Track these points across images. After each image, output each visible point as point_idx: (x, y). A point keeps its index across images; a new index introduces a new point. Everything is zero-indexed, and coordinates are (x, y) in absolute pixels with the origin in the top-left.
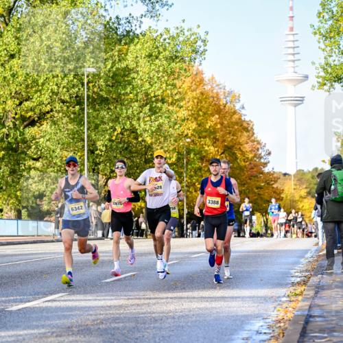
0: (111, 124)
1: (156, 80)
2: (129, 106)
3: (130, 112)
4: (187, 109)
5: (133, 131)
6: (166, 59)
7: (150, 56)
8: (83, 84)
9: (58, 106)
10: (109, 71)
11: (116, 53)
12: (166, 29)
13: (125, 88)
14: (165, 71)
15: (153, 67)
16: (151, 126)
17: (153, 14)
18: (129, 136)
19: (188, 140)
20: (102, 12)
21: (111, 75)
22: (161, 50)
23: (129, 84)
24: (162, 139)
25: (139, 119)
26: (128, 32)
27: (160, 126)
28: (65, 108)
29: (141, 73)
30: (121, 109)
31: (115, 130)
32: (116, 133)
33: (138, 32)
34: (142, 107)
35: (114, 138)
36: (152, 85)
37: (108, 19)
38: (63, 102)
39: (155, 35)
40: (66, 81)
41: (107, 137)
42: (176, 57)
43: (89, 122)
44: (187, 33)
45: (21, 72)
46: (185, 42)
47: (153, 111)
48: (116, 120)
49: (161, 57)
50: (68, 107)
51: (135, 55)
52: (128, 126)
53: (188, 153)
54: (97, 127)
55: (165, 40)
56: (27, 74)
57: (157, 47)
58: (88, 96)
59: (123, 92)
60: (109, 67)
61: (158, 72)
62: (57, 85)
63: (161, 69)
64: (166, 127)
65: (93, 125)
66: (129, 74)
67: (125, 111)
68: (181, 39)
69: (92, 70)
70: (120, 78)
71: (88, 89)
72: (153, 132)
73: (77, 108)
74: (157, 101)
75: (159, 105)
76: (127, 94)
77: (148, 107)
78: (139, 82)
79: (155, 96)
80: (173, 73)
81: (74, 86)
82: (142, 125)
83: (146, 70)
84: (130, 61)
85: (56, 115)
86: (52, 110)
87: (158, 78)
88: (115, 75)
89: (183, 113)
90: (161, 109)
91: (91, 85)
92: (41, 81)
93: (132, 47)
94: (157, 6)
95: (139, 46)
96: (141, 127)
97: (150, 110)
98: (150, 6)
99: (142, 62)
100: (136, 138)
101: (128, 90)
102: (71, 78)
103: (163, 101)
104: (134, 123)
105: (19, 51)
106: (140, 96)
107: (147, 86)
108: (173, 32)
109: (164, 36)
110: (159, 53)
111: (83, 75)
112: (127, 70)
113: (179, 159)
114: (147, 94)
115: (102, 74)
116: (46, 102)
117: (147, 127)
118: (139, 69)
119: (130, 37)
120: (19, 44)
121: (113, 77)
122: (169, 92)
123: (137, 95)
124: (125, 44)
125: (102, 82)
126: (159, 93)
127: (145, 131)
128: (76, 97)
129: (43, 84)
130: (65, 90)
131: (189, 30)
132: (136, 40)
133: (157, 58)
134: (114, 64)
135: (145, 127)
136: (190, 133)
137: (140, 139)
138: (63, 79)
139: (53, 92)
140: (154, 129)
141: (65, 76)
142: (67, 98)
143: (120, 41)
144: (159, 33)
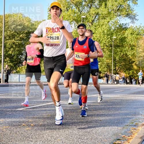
0: (120, 53)
1: (133, 40)
2: (125, 47)
3: (125, 49)
4: (142, 49)
5: (126, 54)
6: (136, 34)
7: (131, 34)
8: (112, 42)
9: (105, 47)
10: (120, 38)
11: (122, 33)
12: (136, 26)
13: (124, 43)
14: (136, 38)
15: (132, 37)
16: (131, 53)
17: (133, 22)
18: (125, 56)
19: (142, 58)
20: (118, 21)
21: (120, 39)
22: (135, 32)
23: (126, 42)
24: (134, 57)
25: (128, 51)
26: (125, 28)
27: (134, 53)
28: (107, 48)
29: (129, 38)
30: (123, 49)
31: (121, 54)
32: (121, 55)
33: (128, 27)
34: (129, 48)
35: (121, 56)
36: (132, 42)
37: (120, 23)
38: (107, 46)
39: (133, 28)
40: (108, 40)
41: (119, 56)
42: (139, 34)
43: (114, 52)
44: (142, 27)
45: (96, 38)
46: (142, 30)
47: (132, 49)
48: (121, 51)
49: (134, 34)
50: (108, 48)
51: (127, 33)
52: (125, 53)
53: (142, 62)
54: (116, 53)
55: (136, 29)
56: (98, 38)
57: (134, 31)
58: (114, 45)
59: (124, 44)
60: (120, 37)
61: (134, 38)
62: (105, 41)
63: (134, 37)
64: (135, 54)
65: (115, 53)
66: (125, 39)
67: (124, 49)
68: (140, 29)
69: (115, 37)
70: (123, 40)
71: (114, 43)
72: (132, 55)
73: (111, 48)
74: (133, 46)
75: (134, 47)
76: (125, 44)
77: (130, 48)
78: (128, 41)
79: (133, 45)
80: (138, 38)
81: (110, 42)
82: (129, 53)
83: (130, 38)
84: (126, 35)
85: (105, 50)
86: (104, 48)
87: (134, 40)
88: (121, 39)
89: (141, 50)
90: (134, 49)
91: (115, 42)
92: (101, 40)
93: (126, 31)
94: (134, 20)
95: (128, 31)
96: (128, 53)
97: (131, 49)
98: (132, 20)
99: (129, 35)
100: (127, 57)
101: (125, 43)
102: (109, 39)
103: (135, 46)
104: (127, 52)
105: (95, 32)
106: (128, 45)
107: (130, 42)
108: (138, 27)
109: (136, 28)
110: (134, 33)
111: (113, 39)
112: (125, 38)
113: (139, 63)
114: (130, 45)
115: (118, 39)
116: (102, 46)
117: (130, 54)
118: (128, 37)
119: (126, 29)
120: (95, 30)
121: (121, 40)
122: (137, 44)
123: (127, 44)
124: (125, 30)
125: (118, 41)
126: (134, 44)
127: (129, 54)
128: (111, 45)
129: (101, 41)
130: (107, 43)
131: (143, 26)
132: (128, 29)
133: (133, 34)
134: (121, 36)
135: (130, 53)
136: (143, 56)
137: (128, 57)
138: (107, 40)
139: (104, 44)
140: (132, 54)
141: (108, 39)
142: (108, 45)
143: (123, 30)
144: (134, 27)
